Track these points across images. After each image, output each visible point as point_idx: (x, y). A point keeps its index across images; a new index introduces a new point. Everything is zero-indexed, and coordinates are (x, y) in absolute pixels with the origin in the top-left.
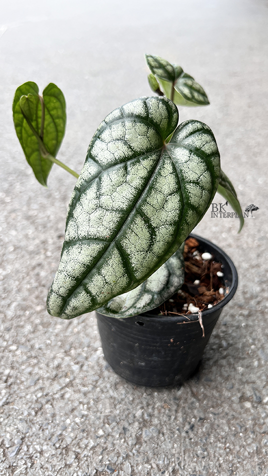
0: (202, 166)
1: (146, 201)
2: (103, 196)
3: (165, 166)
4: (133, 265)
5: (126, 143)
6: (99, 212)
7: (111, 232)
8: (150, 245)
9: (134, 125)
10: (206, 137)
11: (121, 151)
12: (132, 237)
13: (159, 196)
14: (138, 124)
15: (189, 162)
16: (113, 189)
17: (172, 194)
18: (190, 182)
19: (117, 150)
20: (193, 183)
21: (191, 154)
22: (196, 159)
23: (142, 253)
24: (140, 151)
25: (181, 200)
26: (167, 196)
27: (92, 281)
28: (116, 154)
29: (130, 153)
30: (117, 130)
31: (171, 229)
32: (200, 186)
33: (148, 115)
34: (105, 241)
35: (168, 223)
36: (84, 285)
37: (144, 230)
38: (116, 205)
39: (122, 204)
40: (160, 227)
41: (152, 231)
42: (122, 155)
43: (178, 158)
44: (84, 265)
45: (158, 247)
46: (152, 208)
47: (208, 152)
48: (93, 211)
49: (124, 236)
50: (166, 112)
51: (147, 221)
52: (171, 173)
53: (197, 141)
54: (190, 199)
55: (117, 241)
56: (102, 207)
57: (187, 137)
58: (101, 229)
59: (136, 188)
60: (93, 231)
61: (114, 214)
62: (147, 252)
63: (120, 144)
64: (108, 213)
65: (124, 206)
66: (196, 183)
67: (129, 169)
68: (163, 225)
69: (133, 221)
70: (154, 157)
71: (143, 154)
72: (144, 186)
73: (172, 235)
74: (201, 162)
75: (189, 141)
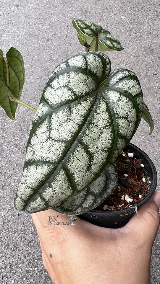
0: (130, 105)
1: (85, 133)
2: (52, 130)
3: (100, 105)
4: (76, 181)
5: (70, 89)
6: (49, 142)
7: (59, 157)
8: (89, 167)
9: (76, 75)
10: (132, 82)
11: (66, 95)
12: (75, 161)
13: (95, 129)
14: (80, 74)
15: (119, 102)
16: (60, 125)
17: (106, 127)
18: (120, 117)
19: (63, 94)
20: (122, 118)
21: (120, 96)
22: (124, 99)
23: (82, 172)
24: (81, 95)
25: (113, 132)
26: (102, 129)
27: (45, 191)
28: (62, 98)
29: (73, 97)
30: (63, 80)
31: (105, 154)
32: (127, 120)
33: (87, 67)
34: (54, 163)
35: (102, 150)
36: (39, 194)
37: (84, 155)
38: (63, 136)
39: (67, 136)
40: (97, 153)
41: (90, 156)
42: (67, 98)
43: (111, 98)
44: (39, 180)
45: (95, 167)
46: (90, 139)
47: (134, 93)
48: (45, 140)
49: (69, 160)
50: (101, 64)
51: (86, 148)
52: (105, 111)
53: (125, 85)
54: (120, 130)
55: (63, 164)
56: (51, 138)
57: (117, 82)
58: (51, 155)
59: (78, 124)
60: (45, 156)
61: (61, 143)
62: (86, 171)
63: (66, 90)
64: (56, 143)
65: (69, 138)
66: (125, 118)
67: (72, 109)
68: (99, 151)
69: (75, 148)
70: (92, 99)
71: (84, 96)
72: (84, 122)
73: (106, 158)
74: (129, 102)
75: (119, 86)
